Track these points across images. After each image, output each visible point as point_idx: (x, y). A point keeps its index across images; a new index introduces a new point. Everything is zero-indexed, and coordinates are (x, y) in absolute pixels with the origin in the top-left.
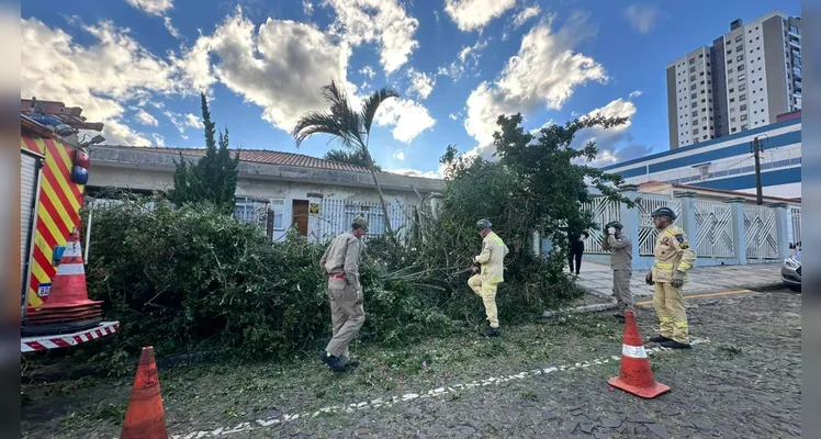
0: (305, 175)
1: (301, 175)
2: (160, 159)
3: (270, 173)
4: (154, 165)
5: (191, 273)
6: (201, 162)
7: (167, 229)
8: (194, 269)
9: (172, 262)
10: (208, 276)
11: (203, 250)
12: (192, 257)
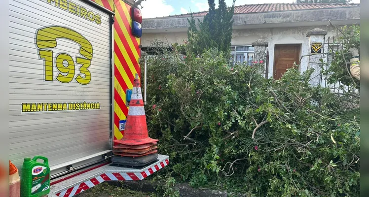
0: (288, 19)
1: (285, 20)
2: (179, 22)
3: (257, 22)
4: (176, 27)
5: (214, 113)
6: (205, 19)
7: (194, 73)
8: (217, 110)
9: (200, 103)
10: (228, 117)
11: (222, 92)
12: (214, 99)
